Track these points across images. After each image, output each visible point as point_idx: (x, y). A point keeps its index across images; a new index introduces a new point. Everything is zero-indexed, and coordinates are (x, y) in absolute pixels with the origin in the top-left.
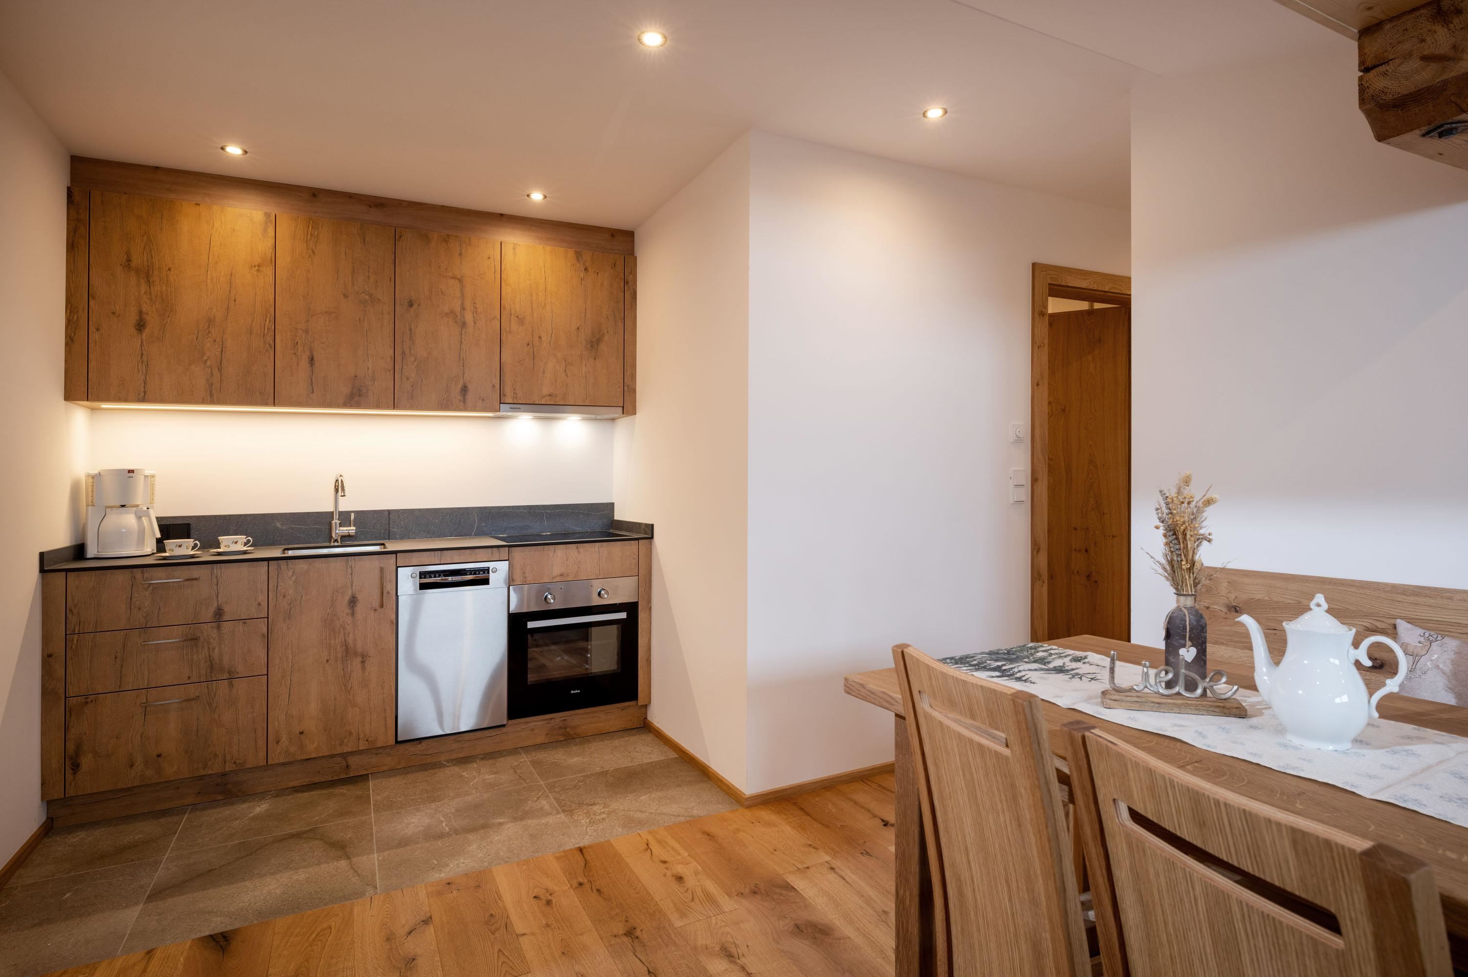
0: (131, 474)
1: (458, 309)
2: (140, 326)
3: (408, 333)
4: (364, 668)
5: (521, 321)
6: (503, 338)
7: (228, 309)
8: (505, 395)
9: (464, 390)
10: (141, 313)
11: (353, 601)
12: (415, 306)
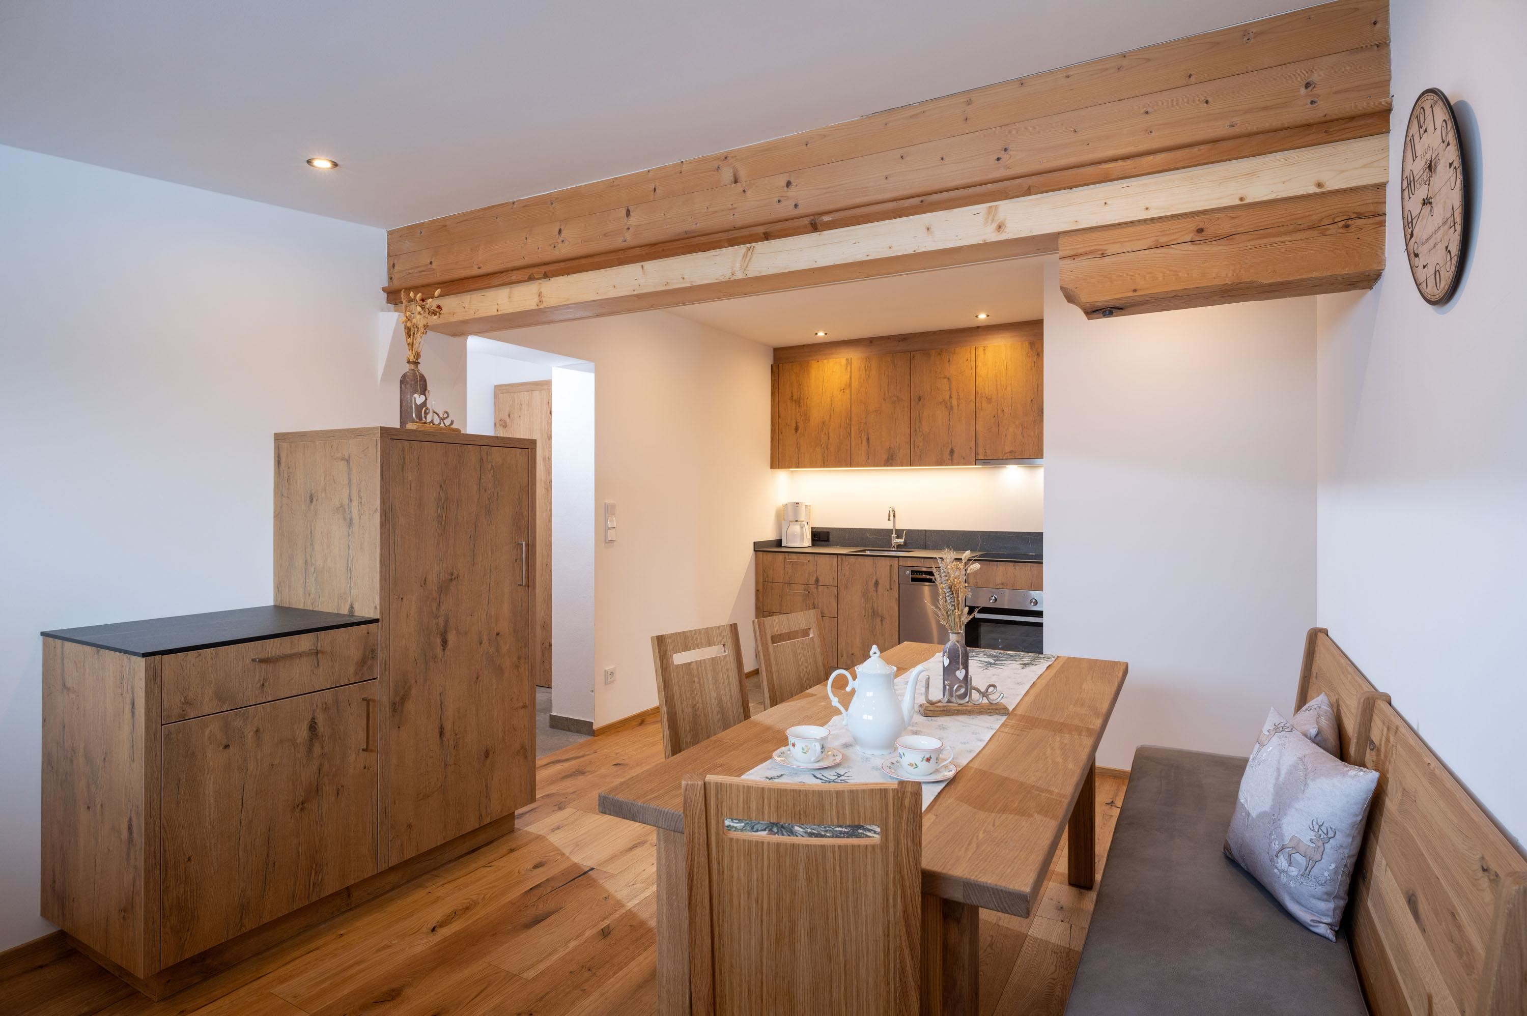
0: (797, 505)
1: (947, 398)
2: (797, 429)
3: (918, 418)
4: (882, 624)
5: (989, 400)
6: (977, 415)
7: (830, 416)
8: (978, 454)
9: (952, 452)
10: (797, 422)
11: (877, 584)
12: (922, 400)
